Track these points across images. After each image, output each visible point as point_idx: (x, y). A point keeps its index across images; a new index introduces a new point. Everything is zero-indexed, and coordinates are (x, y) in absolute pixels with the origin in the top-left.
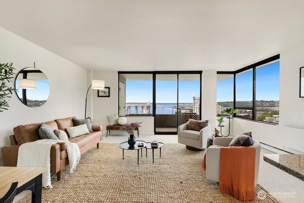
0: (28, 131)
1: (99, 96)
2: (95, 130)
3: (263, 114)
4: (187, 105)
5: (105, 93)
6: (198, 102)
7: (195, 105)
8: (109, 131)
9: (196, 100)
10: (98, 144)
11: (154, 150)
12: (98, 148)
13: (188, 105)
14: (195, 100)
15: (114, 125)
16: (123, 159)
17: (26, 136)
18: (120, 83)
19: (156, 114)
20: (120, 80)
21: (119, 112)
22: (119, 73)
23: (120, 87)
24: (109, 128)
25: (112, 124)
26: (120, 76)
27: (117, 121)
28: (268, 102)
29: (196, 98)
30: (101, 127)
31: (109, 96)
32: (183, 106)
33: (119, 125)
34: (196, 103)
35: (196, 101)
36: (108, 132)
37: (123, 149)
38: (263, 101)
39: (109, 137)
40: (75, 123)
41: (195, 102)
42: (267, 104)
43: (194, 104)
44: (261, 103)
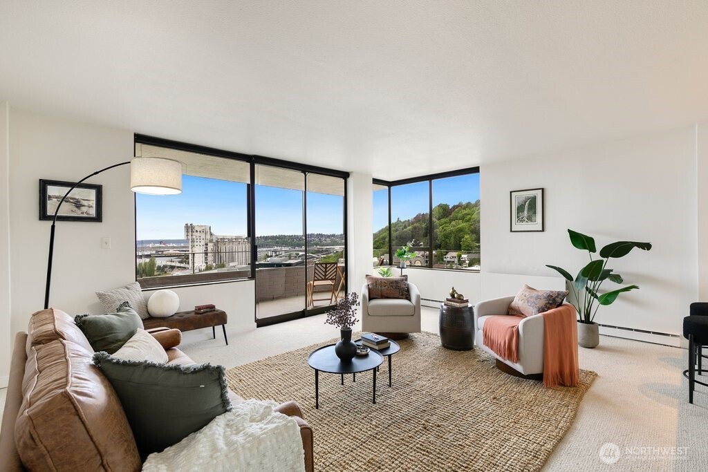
3: (324, 258)
4: (171, 245)
6: (202, 238)
7: (195, 244)
9: (197, 231)
13: (174, 245)
14: (195, 234)
28: (328, 236)
29: (196, 228)
31: (98, 218)
32: (160, 247)
34: (198, 241)
35: (198, 234)
37: (317, 371)
38: (321, 235)
41: (194, 237)
42: (327, 239)
43: (193, 241)
44: (320, 240)
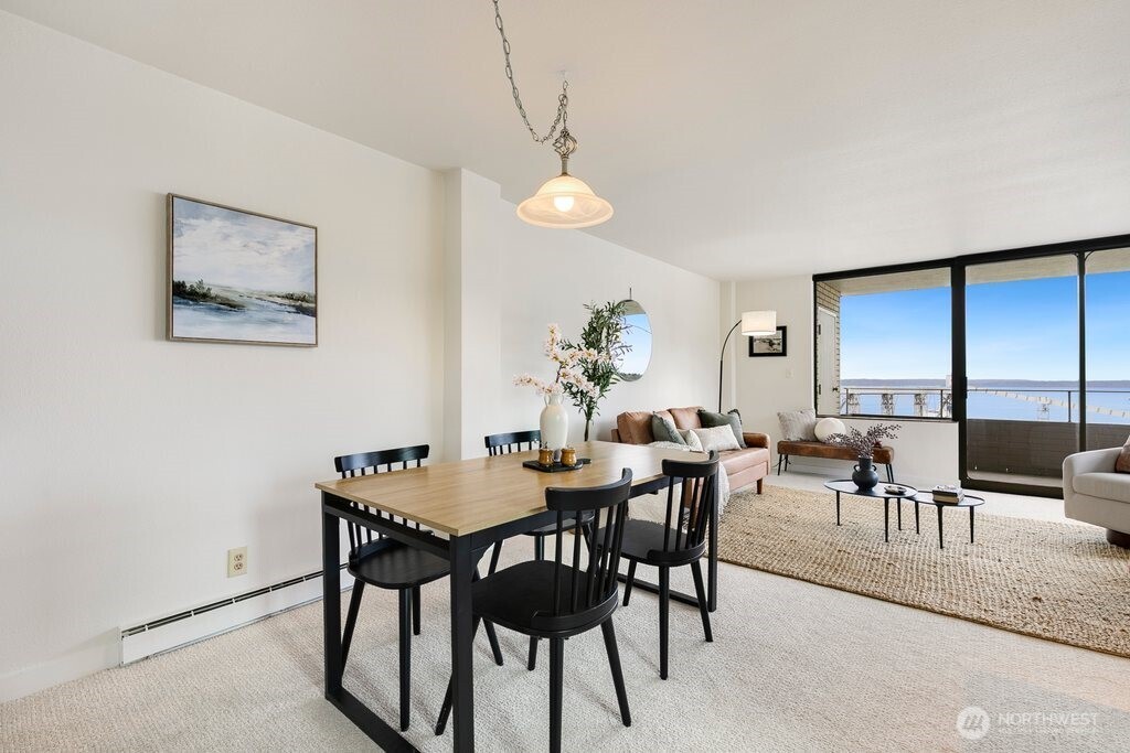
0: (636, 423)
1: (752, 354)
2: (753, 442)
5: (771, 344)
8: (786, 458)
10: (759, 482)
11: (945, 508)
12: (759, 492)
15: (802, 441)
16: (838, 524)
17: (635, 433)
18: (819, 308)
19: (968, 417)
20: (818, 300)
21: (819, 401)
22: (817, 278)
23: (818, 323)
24: (786, 449)
25: (795, 435)
26: (819, 289)
27: (811, 429)
30: (768, 438)
31: (784, 353)
33: (817, 440)
36: (783, 463)
37: (838, 492)
39: (784, 476)
40: (705, 420)
